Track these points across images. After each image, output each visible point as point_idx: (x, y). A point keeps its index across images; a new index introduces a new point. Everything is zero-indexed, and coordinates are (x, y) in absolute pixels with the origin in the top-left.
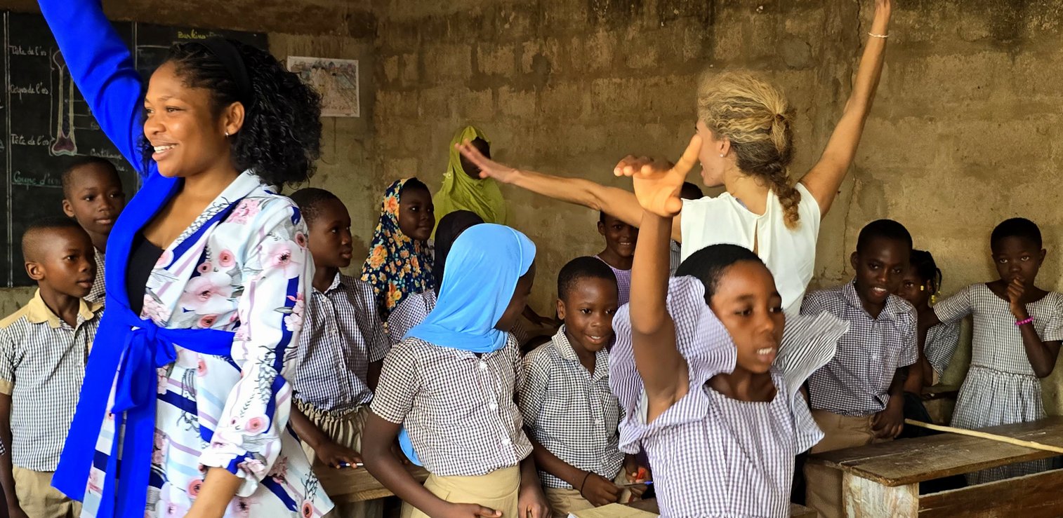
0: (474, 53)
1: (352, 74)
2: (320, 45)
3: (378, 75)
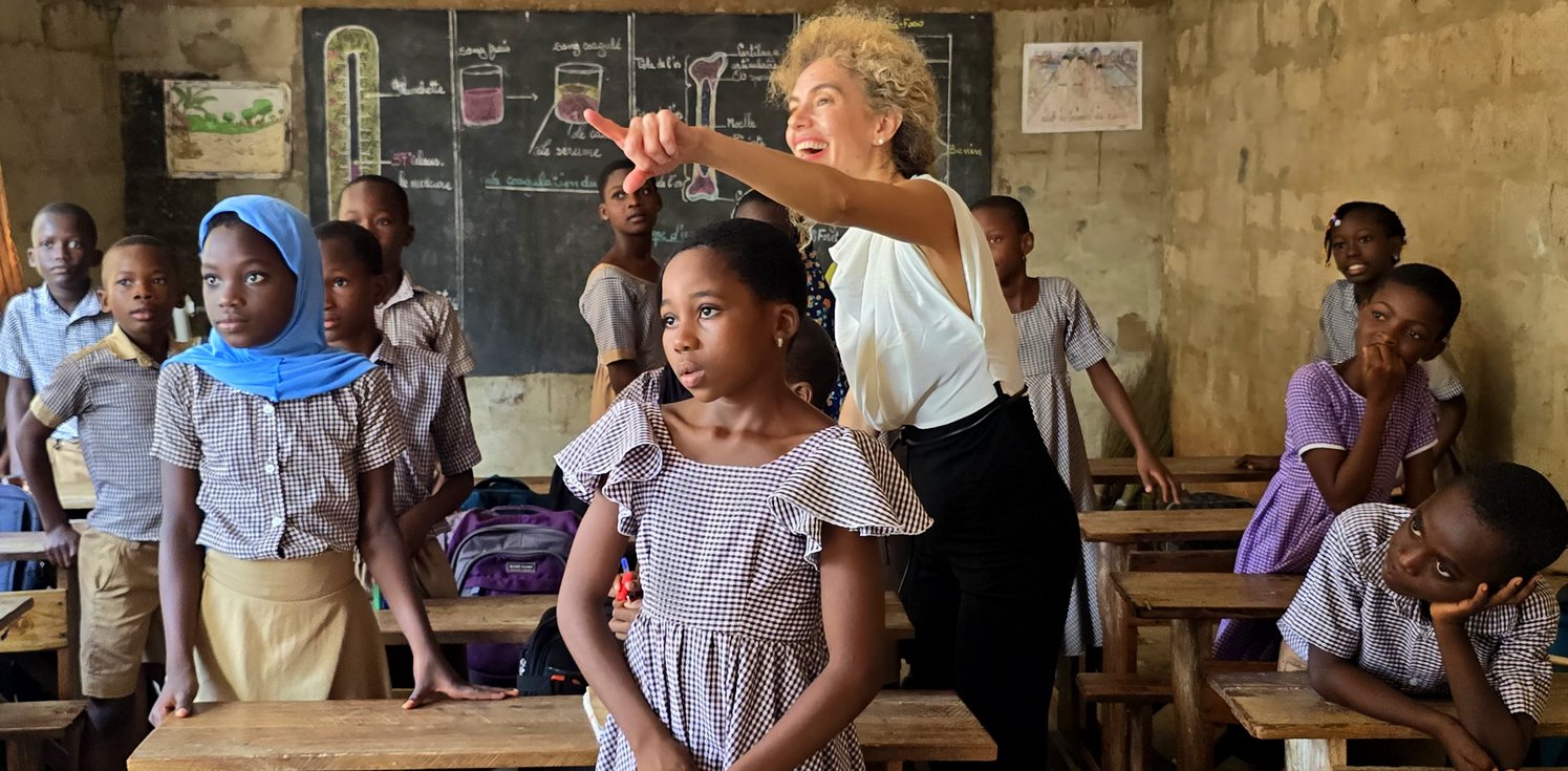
0: (1260, 12)
1: (1132, 63)
2: (1078, 23)
3: (1171, 62)
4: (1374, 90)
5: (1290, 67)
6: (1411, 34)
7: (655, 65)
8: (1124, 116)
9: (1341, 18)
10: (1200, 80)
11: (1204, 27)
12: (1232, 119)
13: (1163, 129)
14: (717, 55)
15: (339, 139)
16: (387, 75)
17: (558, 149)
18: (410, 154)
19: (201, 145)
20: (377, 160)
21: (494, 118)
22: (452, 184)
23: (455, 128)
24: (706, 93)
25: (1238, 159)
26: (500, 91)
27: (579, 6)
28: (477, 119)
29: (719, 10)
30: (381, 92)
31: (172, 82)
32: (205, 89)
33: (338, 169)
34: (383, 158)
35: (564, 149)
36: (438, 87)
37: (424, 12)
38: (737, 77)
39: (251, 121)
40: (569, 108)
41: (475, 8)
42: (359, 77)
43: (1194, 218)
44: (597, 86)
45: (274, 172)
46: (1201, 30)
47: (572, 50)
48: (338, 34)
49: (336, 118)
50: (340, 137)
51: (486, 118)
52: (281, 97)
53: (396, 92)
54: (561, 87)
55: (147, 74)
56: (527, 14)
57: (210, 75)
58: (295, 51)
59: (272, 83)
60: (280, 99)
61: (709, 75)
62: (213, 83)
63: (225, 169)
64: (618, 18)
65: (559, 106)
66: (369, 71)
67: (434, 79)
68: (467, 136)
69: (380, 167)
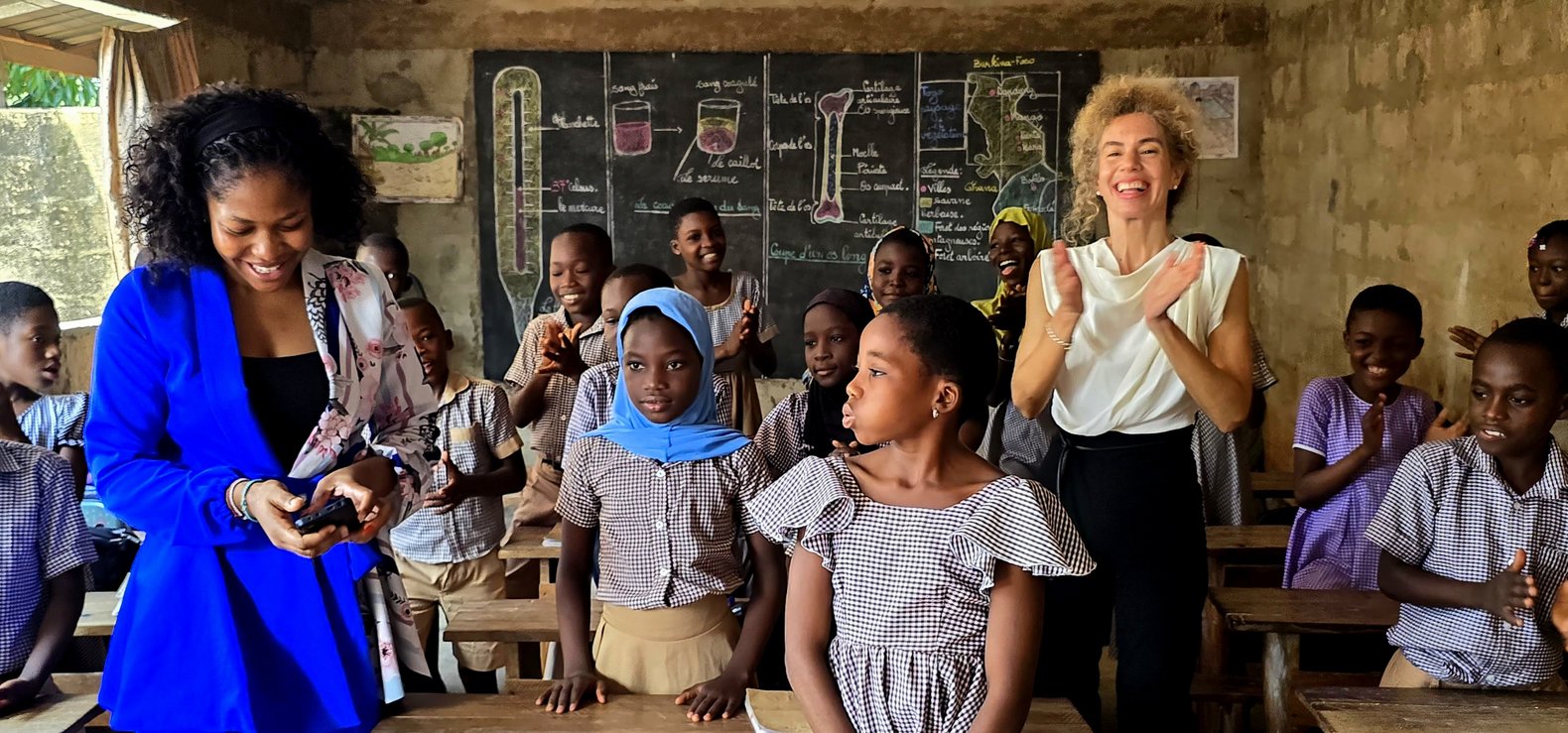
0: (1352, 55)
1: (1229, 97)
2: (1178, 60)
3: (1267, 95)
4: (1458, 132)
5: (1379, 107)
6: (1493, 84)
7: (788, 101)
8: (1222, 145)
9: (1428, 65)
10: (1292, 115)
11: (1298, 65)
12: (1324, 153)
13: (1258, 158)
14: (844, 91)
15: (505, 167)
16: (548, 111)
17: (699, 177)
18: (568, 181)
19: (384, 173)
20: (538, 186)
21: (643, 148)
22: (605, 209)
23: (607, 158)
24: (834, 126)
25: (1329, 190)
26: (648, 124)
27: (720, 47)
28: (628, 150)
29: (846, 50)
30: (542, 126)
31: (359, 117)
32: (388, 123)
33: (504, 194)
34: (544, 186)
35: (705, 177)
36: (593, 122)
37: (582, 54)
38: (861, 111)
39: (429, 151)
40: (709, 139)
41: (626, 49)
42: (523, 113)
43: (1287, 242)
44: (735, 120)
45: (448, 197)
46: (1295, 69)
47: (713, 87)
48: (505, 74)
49: (503, 149)
50: (506, 166)
51: (635, 149)
52: (455, 130)
53: (556, 126)
54: (703, 120)
55: (337, 110)
56: (673, 56)
57: (392, 110)
58: (466, 89)
59: (447, 117)
60: (453, 132)
61: (836, 109)
62: (395, 118)
63: (406, 194)
64: (756, 57)
65: (701, 137)
66: (532, 107)
67: (590, 115)
68: (619, 164)
69: (540, 193)
